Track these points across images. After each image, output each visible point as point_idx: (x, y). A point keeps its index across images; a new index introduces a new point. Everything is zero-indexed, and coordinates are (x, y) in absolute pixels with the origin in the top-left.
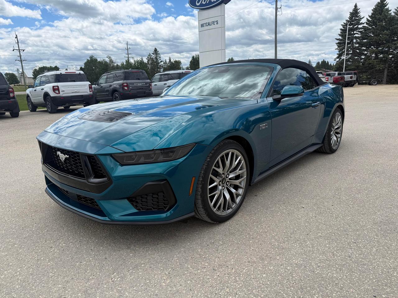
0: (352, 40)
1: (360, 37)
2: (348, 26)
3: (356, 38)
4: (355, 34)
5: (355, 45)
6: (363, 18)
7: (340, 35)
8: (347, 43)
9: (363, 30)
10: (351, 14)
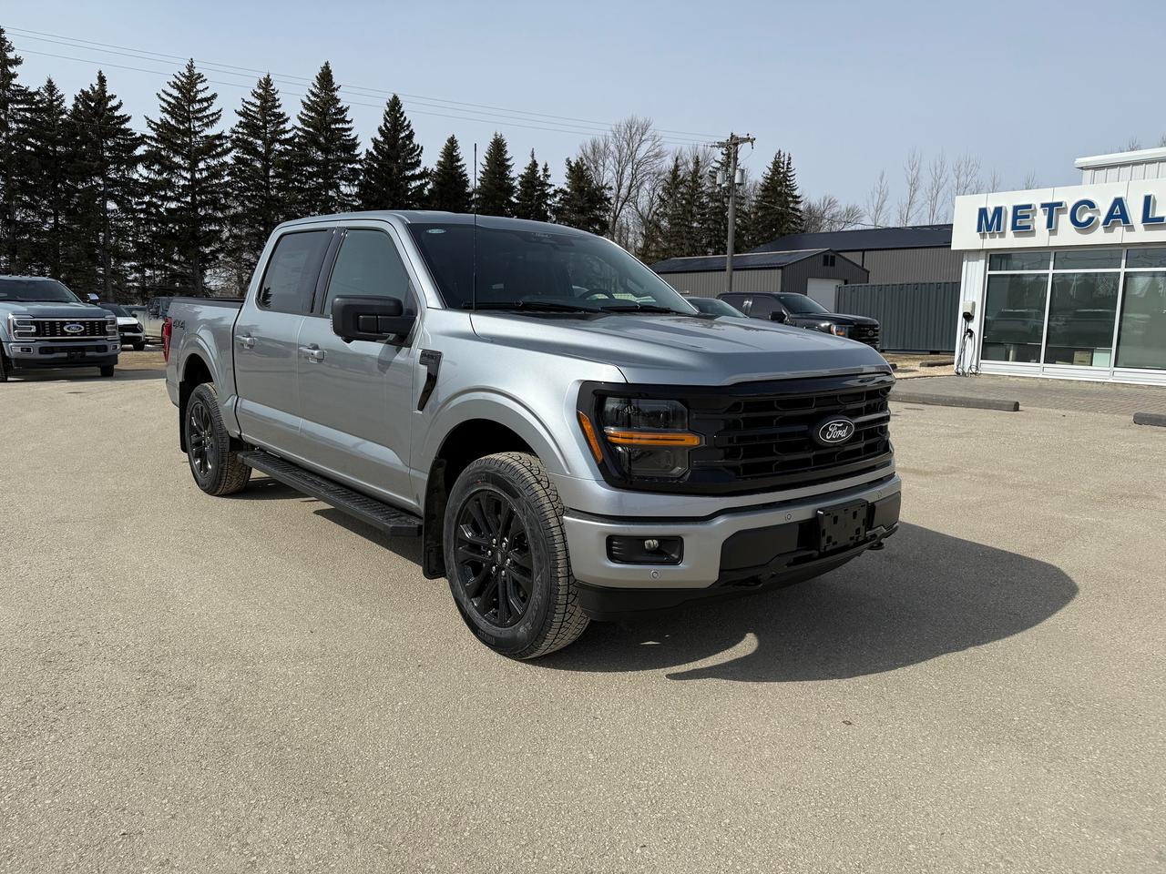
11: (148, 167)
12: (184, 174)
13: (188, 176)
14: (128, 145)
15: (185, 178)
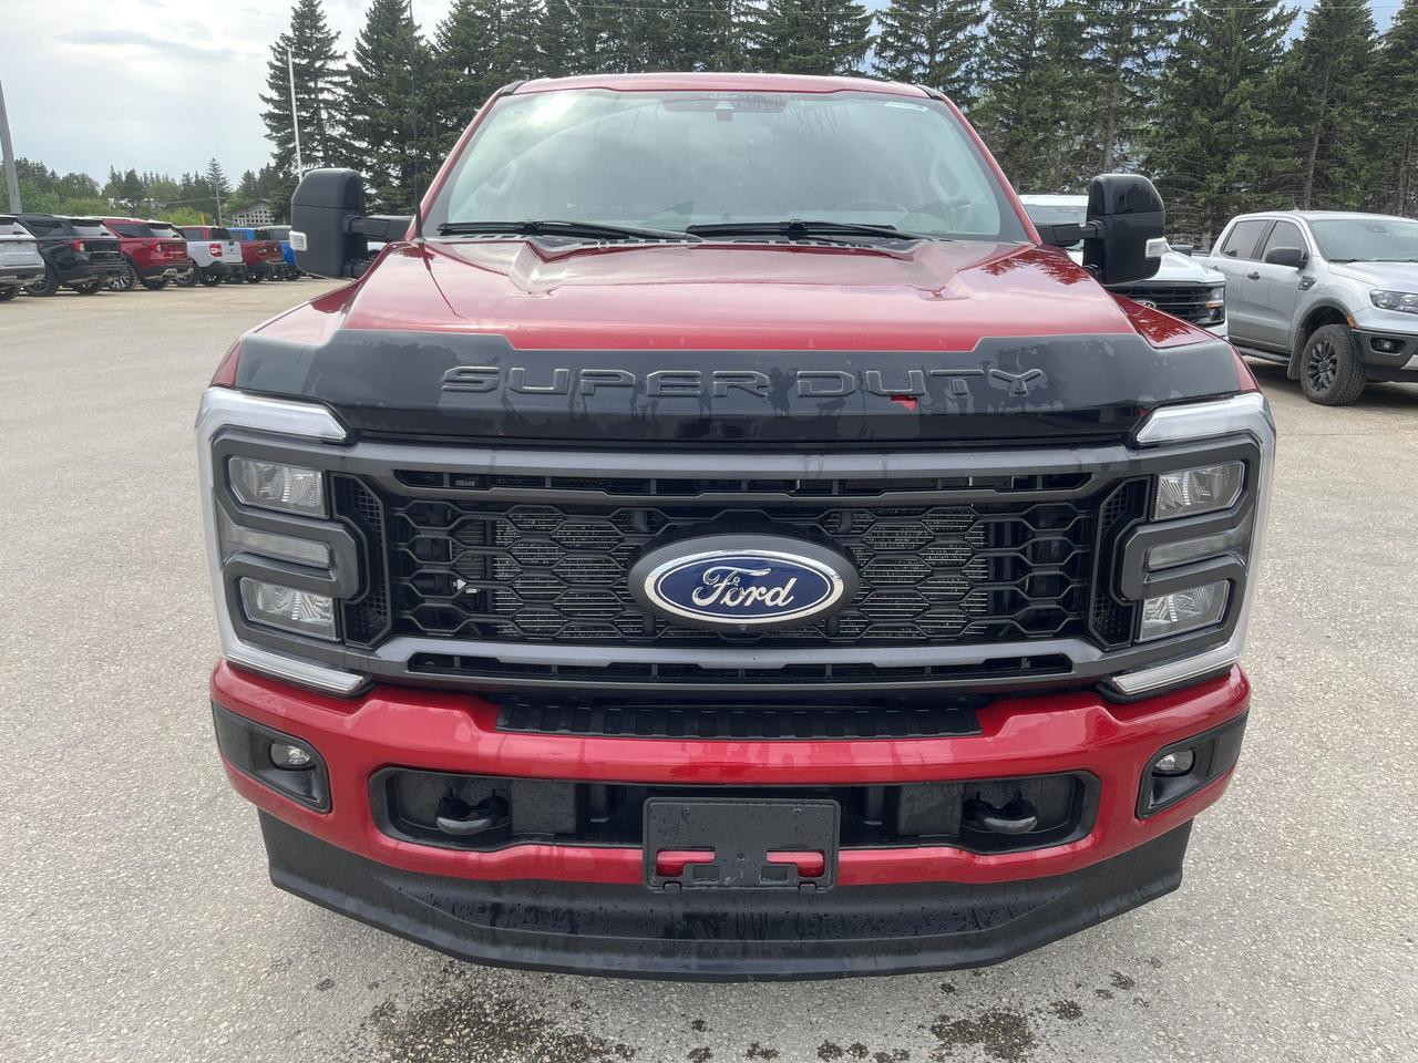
0: (316, 112)
1: (341, 104)
2: (291, 60)
3: (329, 104)
4: (322, 90)
5: (329, 131)
6: (336, 37)
7: (272, 86)
8: (299, 121)
9: (348, 78)
10: (298, 16)
11: (878, 54)
12: (922, 58)
13: (926, 59)
14: (856, 28)
15: (922, 64)
